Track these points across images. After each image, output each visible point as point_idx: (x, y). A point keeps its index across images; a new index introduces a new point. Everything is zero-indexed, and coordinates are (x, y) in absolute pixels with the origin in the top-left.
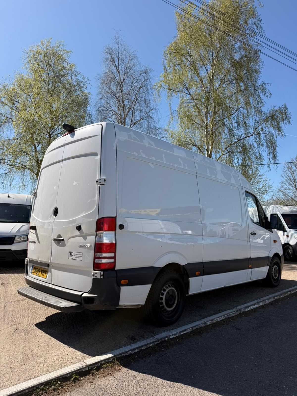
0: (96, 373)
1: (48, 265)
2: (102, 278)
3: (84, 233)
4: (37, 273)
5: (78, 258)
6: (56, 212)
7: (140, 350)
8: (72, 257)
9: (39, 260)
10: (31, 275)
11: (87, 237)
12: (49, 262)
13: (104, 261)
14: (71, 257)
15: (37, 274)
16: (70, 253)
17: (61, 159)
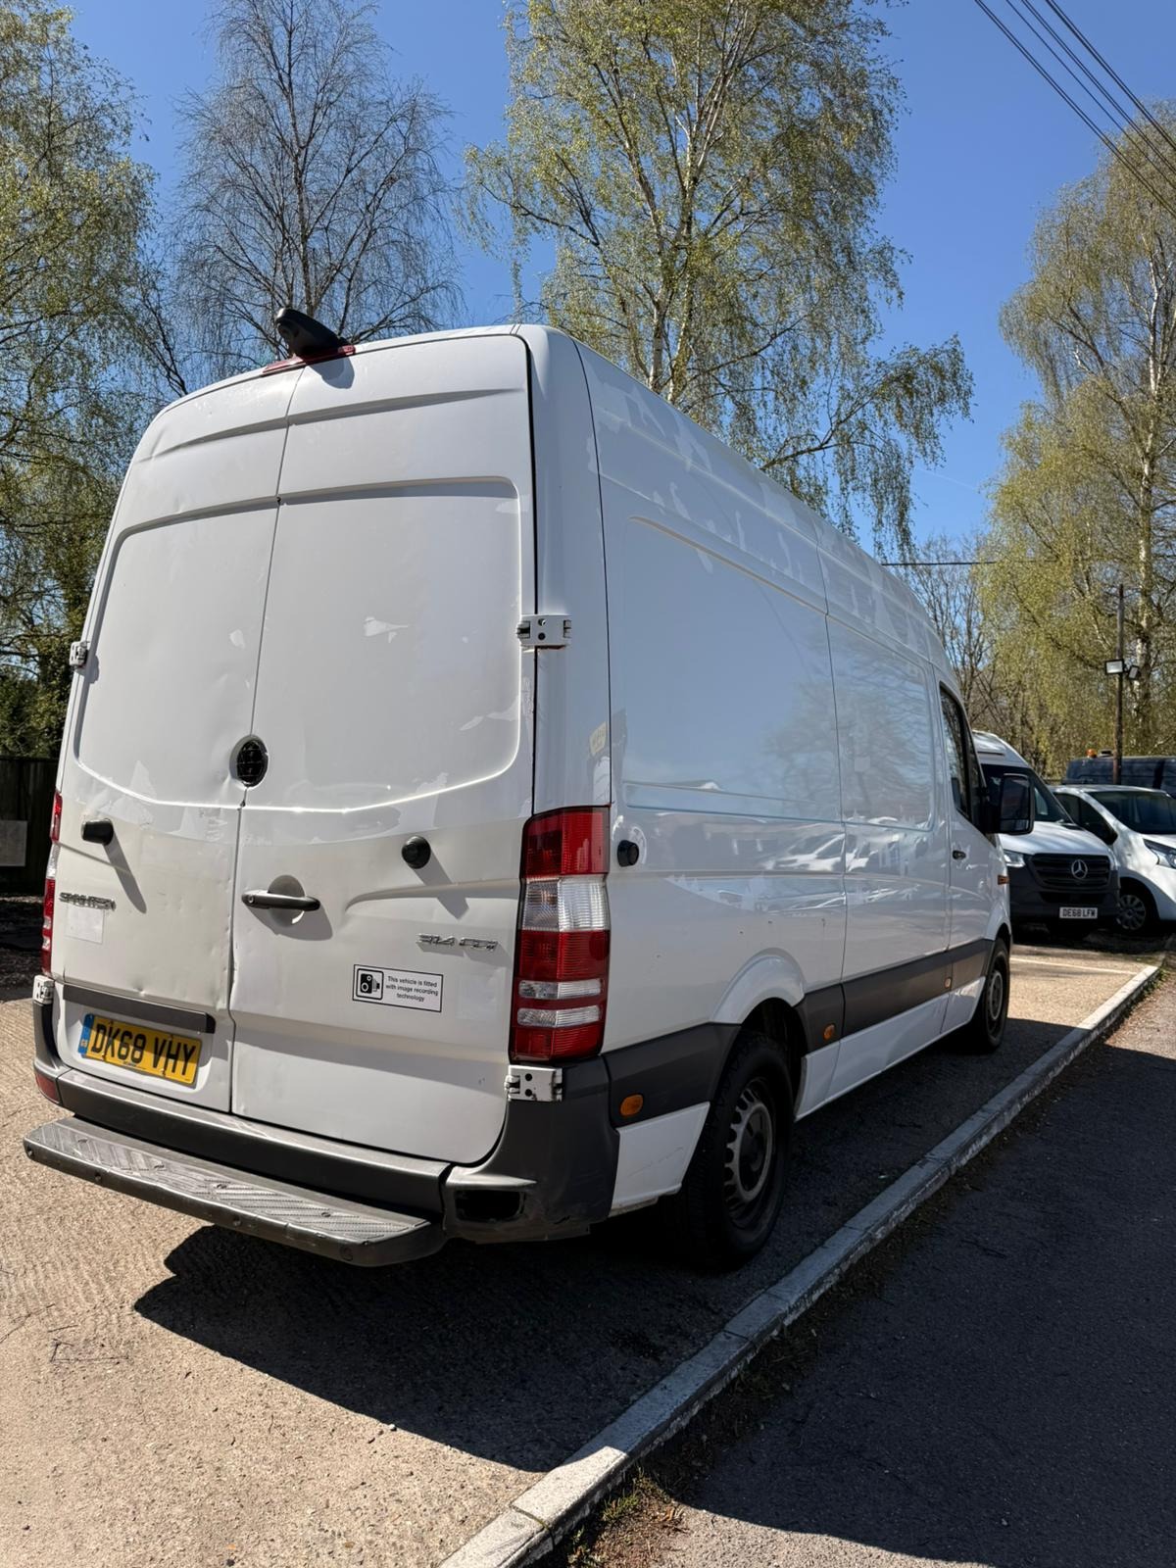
0: (592, 1560)
1: (209, 1024)
2: (559, 1097)
3: (447, 881)
4: (122, 1057)
5: (412, 997)
6: (250, 763)
7: (706, 1403)
8: (376, 994)
9: (143, 993)
10: (78, 1063)
11: (468, 900)
12: (214, 1008)
13: (560, 1018)
14: (370, 991)
15: (129, 1060)
16: (361, 972)
17: (269, 492)
